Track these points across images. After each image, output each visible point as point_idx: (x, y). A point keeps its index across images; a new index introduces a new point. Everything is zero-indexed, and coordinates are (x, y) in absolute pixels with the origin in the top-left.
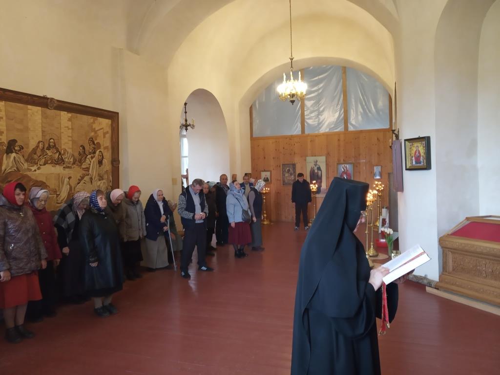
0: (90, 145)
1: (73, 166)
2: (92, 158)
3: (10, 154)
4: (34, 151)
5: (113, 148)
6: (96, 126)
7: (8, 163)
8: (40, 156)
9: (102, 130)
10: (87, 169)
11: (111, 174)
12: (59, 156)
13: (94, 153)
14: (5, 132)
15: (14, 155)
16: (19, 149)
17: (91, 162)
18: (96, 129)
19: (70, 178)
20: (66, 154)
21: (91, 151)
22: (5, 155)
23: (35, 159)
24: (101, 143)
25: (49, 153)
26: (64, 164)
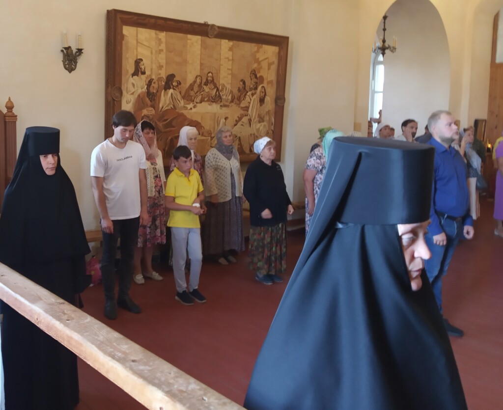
0: (251, 79)
1: (230, 105)
2: (253, 95)
3: (168, 90)
4: (191, 87)
5: (278, 82)
6: (260, 56)
7: (165, 100)
8: (197, 92)
9: (267, 60)
10: (246, 109)
11: (274, 115)
12: (216, 93)
13: (256, 88)
14: (164, 67)
15: (171, 91)
16: (177, 84)
17: (251, 100)
18: (260, 59)
19: (226, 118)
20: (225, 90)
21: (252, 86)
22: (163, 91)
23: (192, 96)
24: (265, 77)
25: (206, 89)
26: (221, 102)
